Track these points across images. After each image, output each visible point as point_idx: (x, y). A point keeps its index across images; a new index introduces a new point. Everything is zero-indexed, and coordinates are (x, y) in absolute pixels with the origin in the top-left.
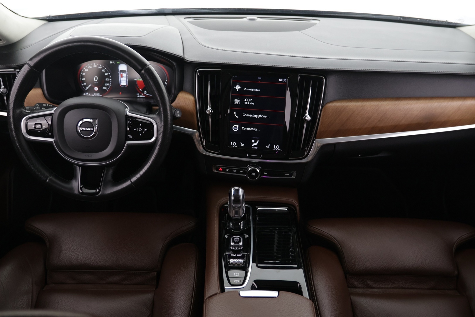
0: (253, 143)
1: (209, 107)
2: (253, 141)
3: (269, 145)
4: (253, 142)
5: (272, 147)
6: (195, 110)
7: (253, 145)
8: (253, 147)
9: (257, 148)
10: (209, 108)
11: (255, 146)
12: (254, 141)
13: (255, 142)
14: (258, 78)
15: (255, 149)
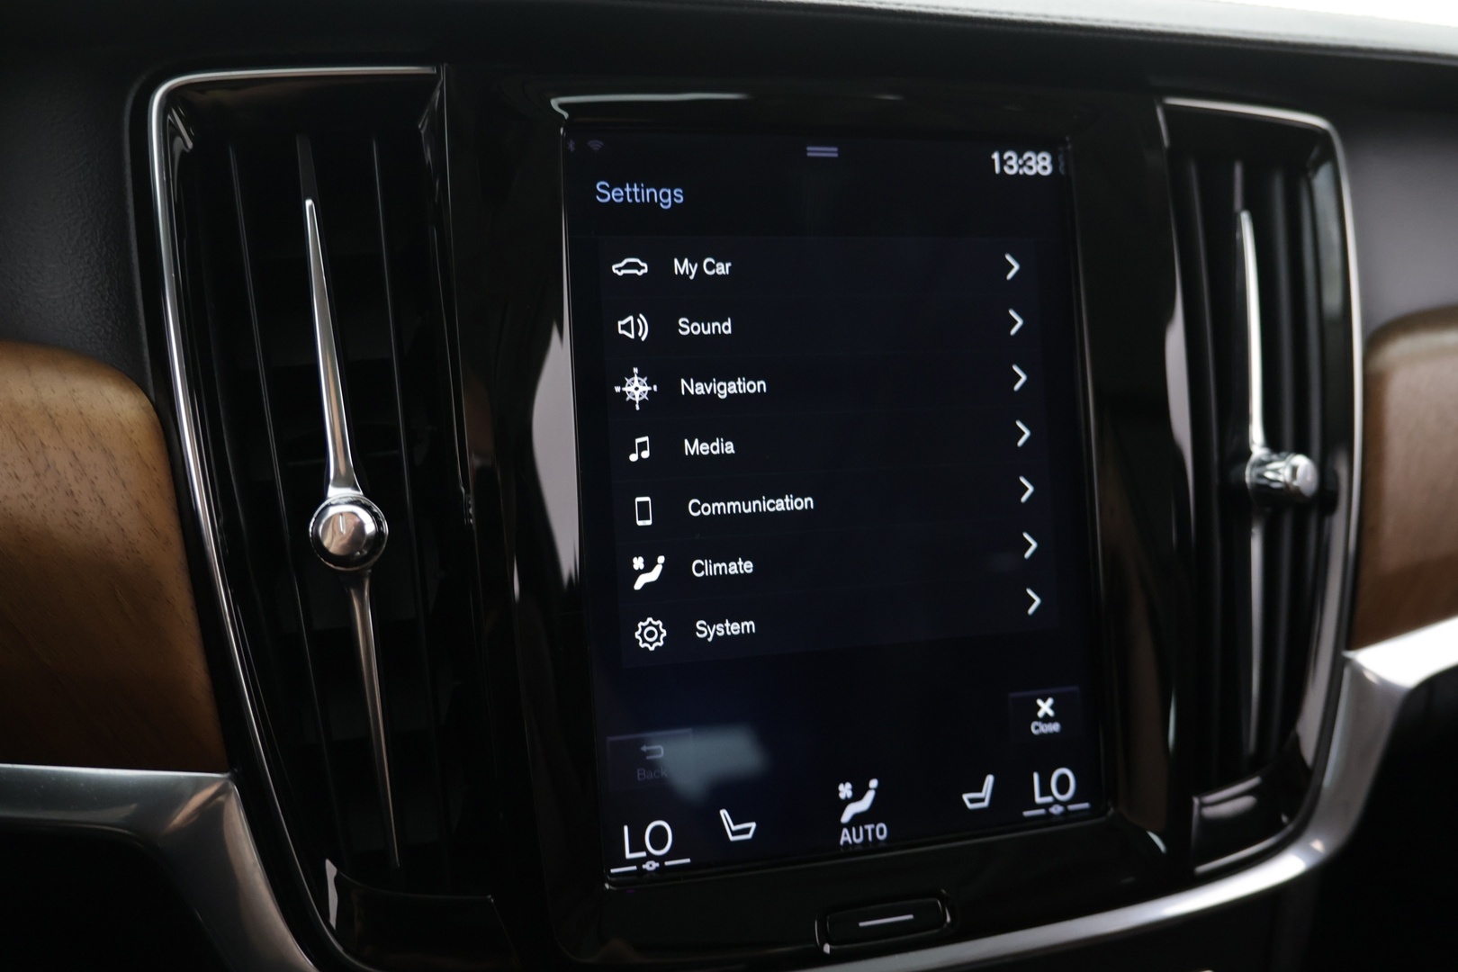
0: (848, 801)
1: (343, 482)
2: (845, 790)
3: (990, 779)
4: (842, 796)
5: (1013, 794)
6: (174, 535)
7: (846, 818)
8: (845, 837)
9: (881, 831)
10: (334, 493)
11: (858, 820)
12: (849, 785)
13: (858, 795)
14: (814, 151)
15: (870, 846)
